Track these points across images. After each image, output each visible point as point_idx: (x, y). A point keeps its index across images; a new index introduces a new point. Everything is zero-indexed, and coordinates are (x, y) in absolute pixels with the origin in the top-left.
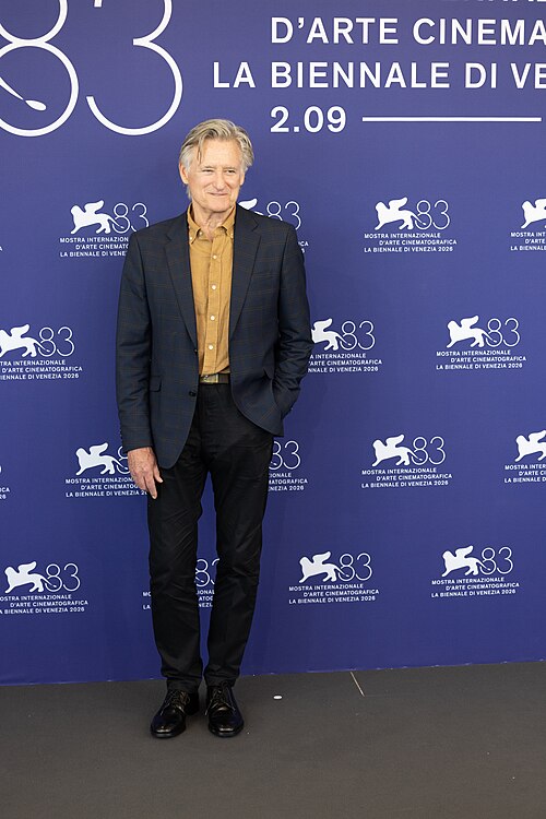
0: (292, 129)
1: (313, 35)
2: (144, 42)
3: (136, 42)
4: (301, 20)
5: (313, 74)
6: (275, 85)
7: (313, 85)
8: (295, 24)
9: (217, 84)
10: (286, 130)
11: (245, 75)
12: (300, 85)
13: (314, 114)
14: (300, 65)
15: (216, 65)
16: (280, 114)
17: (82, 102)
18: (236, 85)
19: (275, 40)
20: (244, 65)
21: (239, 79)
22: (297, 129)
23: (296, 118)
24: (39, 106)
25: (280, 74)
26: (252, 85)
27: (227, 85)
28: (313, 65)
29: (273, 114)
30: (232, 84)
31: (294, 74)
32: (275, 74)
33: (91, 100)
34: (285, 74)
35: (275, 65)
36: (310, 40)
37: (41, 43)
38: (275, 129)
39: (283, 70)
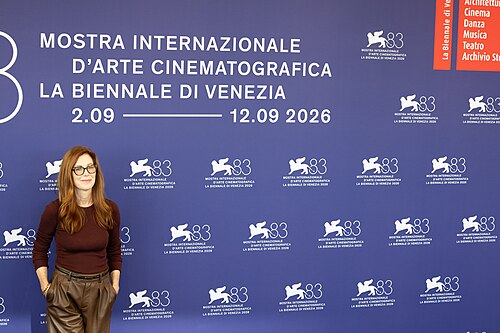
0: (84, 121)
1: (96, 69)
2: (1, 71)
4: (89, 61)
5: (96, 91)
6: (74, 96)
7: (95, 96)
8: (86, 63)
9: (42, 96)
10: (81, 121)
11: (58, 91)
12: (89, 96)
13: (96, 113)
14: (89, 85)
15: (42, 85)
16: (77, 112)
18: (53, 96)
19: (75, 71)
20: (57, 85)
21: (55, 93)
22: (86, 121)
23: (86, 115)
25: (78, 90)
26: (62, 96)
27: (48, 96)
28: (95, 85)
29: (74, 113)
30: (50, 96)
31: (85, 90)
32: (74, 90)
34: (80, 90)
35: (74, 85)
36: (94, 72)
38: (74, 121)
39: (79, 88)
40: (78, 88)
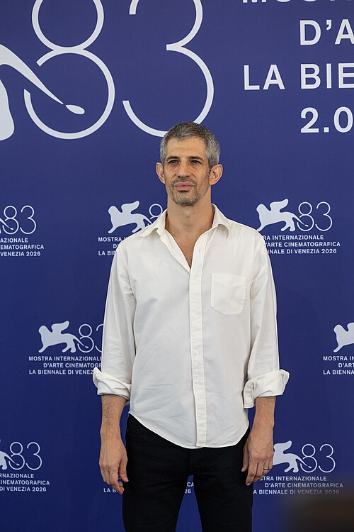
0: (321, 130)
1: (340, 36)
2: (177, 47)
3: (170, 47)
4: (329, 22)
5: (342, 75)
6: (304, 86)
7: (342, 85)
8: (323, 26)
9: (247, 87)
10: (317, 130)
11: (274, 77)
12: (329, 86)
13: (344, 115)
14: (329, 66)
15: (246, 68)
16: (310, 115)
17: (118, 106)
18: (266, 87)
19: (303, 42)
20: (274, 68)
21: (269, 82)
22: (326, 130)
23: (325, 119)
24: (78, 110)
25: (309, 76)
26: (282, 87)
27: (257, 88)
28: (341, 66)
29: (303, 115)
30: (262, 87)
31: (323, 75)
32: (304, 76)
33: (126, 104)
34: (314, 76)
35: (304, 67)
36: (338, 42)
37: (79, 50)
38: (305, 130)
40: (310, 71)
